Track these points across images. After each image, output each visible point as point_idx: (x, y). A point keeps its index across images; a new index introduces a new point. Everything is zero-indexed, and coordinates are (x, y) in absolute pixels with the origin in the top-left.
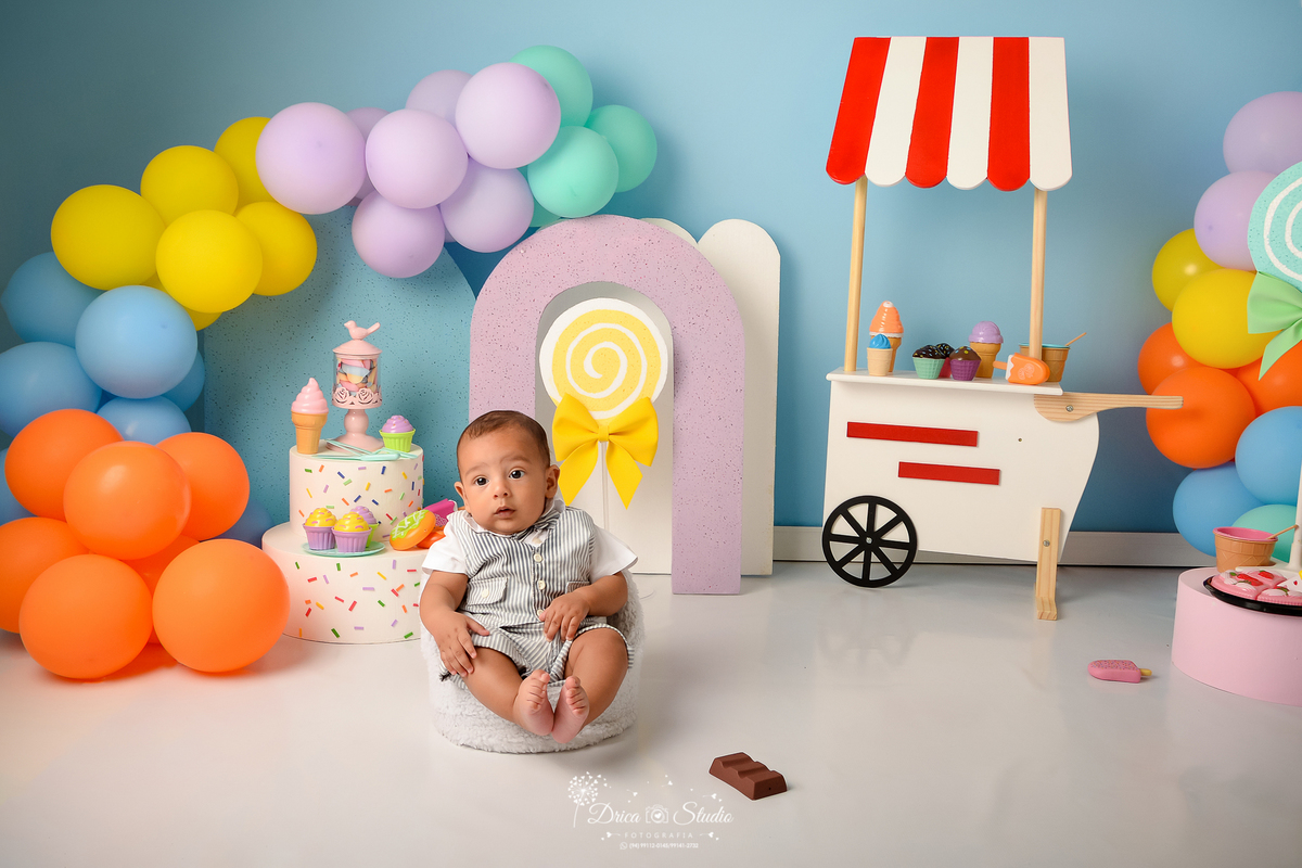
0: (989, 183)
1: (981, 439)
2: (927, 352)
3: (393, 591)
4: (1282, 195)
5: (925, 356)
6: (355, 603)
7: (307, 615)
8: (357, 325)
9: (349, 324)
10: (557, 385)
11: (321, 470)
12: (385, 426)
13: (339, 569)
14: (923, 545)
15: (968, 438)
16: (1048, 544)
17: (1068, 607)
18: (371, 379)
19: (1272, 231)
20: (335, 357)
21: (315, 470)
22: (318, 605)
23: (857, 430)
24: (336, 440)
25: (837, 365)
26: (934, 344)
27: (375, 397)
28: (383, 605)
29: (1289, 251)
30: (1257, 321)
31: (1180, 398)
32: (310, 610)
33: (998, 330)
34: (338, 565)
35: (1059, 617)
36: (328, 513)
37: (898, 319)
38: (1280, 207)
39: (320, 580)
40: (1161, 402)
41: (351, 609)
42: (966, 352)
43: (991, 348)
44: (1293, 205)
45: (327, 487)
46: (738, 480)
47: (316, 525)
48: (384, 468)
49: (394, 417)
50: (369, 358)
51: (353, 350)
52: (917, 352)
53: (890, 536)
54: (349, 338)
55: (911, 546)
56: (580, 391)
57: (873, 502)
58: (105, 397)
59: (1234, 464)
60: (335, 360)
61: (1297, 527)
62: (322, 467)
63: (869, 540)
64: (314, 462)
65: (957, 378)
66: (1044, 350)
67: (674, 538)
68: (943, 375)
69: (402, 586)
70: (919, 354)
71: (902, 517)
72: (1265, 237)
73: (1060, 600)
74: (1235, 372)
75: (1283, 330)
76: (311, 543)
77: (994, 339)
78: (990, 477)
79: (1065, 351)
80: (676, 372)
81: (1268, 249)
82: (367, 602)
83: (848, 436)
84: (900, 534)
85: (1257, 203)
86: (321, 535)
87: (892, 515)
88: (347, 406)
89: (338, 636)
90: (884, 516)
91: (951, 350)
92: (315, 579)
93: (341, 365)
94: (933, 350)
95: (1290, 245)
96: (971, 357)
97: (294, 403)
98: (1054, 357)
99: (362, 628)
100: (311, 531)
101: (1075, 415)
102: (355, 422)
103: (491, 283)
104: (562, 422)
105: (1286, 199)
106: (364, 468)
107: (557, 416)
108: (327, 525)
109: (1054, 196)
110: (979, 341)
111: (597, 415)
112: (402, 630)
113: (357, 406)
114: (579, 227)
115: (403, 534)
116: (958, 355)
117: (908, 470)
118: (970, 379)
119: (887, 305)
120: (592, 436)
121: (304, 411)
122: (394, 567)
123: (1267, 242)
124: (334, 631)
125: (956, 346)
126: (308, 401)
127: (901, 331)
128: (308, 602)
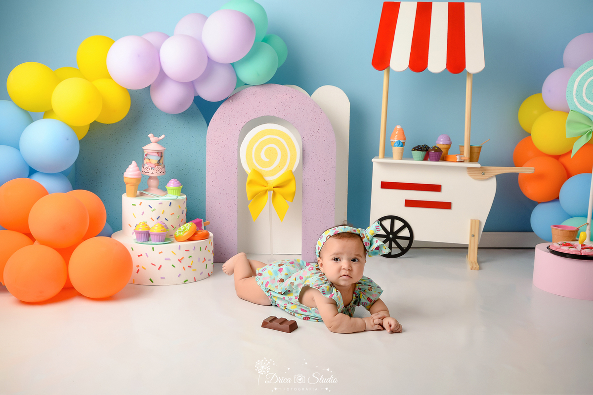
0: (447, 70)
1: (443, 189)
2: (418, 148)
3: (179, 260)
4: (581, 75)
5: (418, 150)
6: (161, 266)
7: (137, 272)
8: (154, 136)
9: (150, 135)
10: (248, 164)
11: (140, 204)
12: (168, 184)
13: (153, 250)
14: (416, 238)
15: (437, 188)
16: (474, 236)
17: (483, 265)
18: (161, 162)
19: (577, 92)
20: (143, 151)
21: (137, 204)
22: (143, 268)
23: (385, 185)
24: (145, 191)
25: (377, 155)
26: (421, 144)
27: (163, 170)
28: (174, 267)
29: (584, 100)
30: (570, 132)
31: (533, 168)
32: (139, 270)
33: (450, 138)
34: (153, 248)
35: (480, 269)
36: (145, 224)
37: (403, 134)
38: (580, 81)
39: (144, 255)
40: (525, 170)
41: (159, 269)
42: (436, 148)
43: (446, 146)
44: (586, 80)
45: (143, 212)
46: (333, 209)
47: (140, 230)
48: (171, 203)
49: (173, 180)
50: (160, 151)
51: (152, 147)
52: (413, 148)
53: (401, 234)
54: (149, 142)
55: (411, 238)
56: (259, 168)
57: (393, 218)
58: (32, 172)
59: (559, 200)
60: (143, 153)
61: (588, 224)
62: (141, 203)
63: (391, 236)
64: (137, 201)
65: (431, 160)
66: (471, 147)
67: (303, 237)
68: (425, 159)
69: (183, 258)
70: (414, 149)
71: (406, 225)
72: (574, 94)
73: (479, 262)
74: (557, 157)
75: (581, 136)
76: (138, 239)
77: (448, 142)
78: (447, 206)
79: (480, 148)
80: (303, 159)
81: (575, 100)
82: (167, 266)
83: (381, 188)
84: (405, 233)
85: (570, 79)
86: (143, 235)
87: (402, 224)
88: (150, 174)
89: (152, 282)
90: (398, 224)
91: (429, 148)
92: (141, 255)
93: (147, 155)
94: (421, 148)
95: (585, 98)
96: (438, 150)
97: (125, 173)
98: (476, 150)
99: (164, 278)
100: (138, 233)
101: (486, 176)
102: (153, 183)
103: (216, 116)
104: (251, 182)
105: (583, 77)
106: (161, 203)
107: (248, 179)
108: (146, 230)
109: (476, 77)
110: (441, 143)
111: (268, 178)
112: (183, 279)
113: (155, 175)
114: (258, 90)
115: (182, 234)
116: (432, 150)
117: (409, 203)
118: (438, 161)
119: (398, 127)
120: (265, 188)
121: (129, 176)
122: (179, 249)
123: (574, 96)
124: (150, 279)
125: (431, 146)
126: (131, 172)
127: (405, 139)
128: (138, 266)
